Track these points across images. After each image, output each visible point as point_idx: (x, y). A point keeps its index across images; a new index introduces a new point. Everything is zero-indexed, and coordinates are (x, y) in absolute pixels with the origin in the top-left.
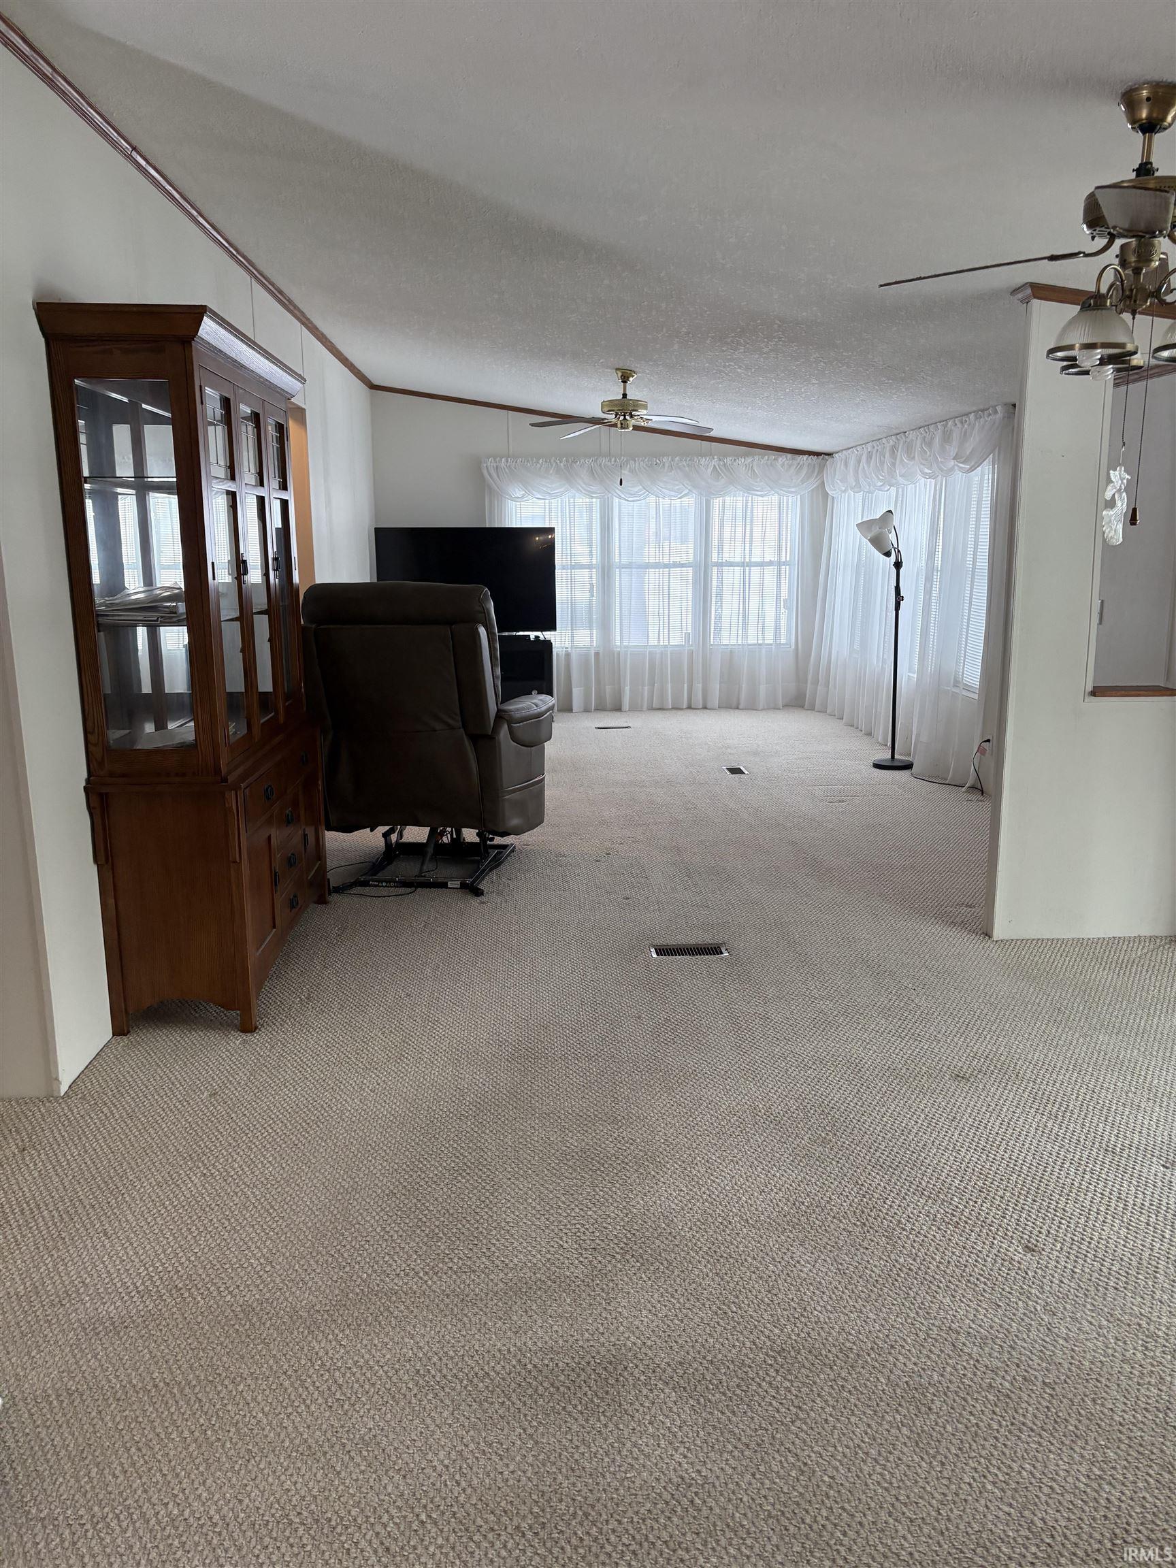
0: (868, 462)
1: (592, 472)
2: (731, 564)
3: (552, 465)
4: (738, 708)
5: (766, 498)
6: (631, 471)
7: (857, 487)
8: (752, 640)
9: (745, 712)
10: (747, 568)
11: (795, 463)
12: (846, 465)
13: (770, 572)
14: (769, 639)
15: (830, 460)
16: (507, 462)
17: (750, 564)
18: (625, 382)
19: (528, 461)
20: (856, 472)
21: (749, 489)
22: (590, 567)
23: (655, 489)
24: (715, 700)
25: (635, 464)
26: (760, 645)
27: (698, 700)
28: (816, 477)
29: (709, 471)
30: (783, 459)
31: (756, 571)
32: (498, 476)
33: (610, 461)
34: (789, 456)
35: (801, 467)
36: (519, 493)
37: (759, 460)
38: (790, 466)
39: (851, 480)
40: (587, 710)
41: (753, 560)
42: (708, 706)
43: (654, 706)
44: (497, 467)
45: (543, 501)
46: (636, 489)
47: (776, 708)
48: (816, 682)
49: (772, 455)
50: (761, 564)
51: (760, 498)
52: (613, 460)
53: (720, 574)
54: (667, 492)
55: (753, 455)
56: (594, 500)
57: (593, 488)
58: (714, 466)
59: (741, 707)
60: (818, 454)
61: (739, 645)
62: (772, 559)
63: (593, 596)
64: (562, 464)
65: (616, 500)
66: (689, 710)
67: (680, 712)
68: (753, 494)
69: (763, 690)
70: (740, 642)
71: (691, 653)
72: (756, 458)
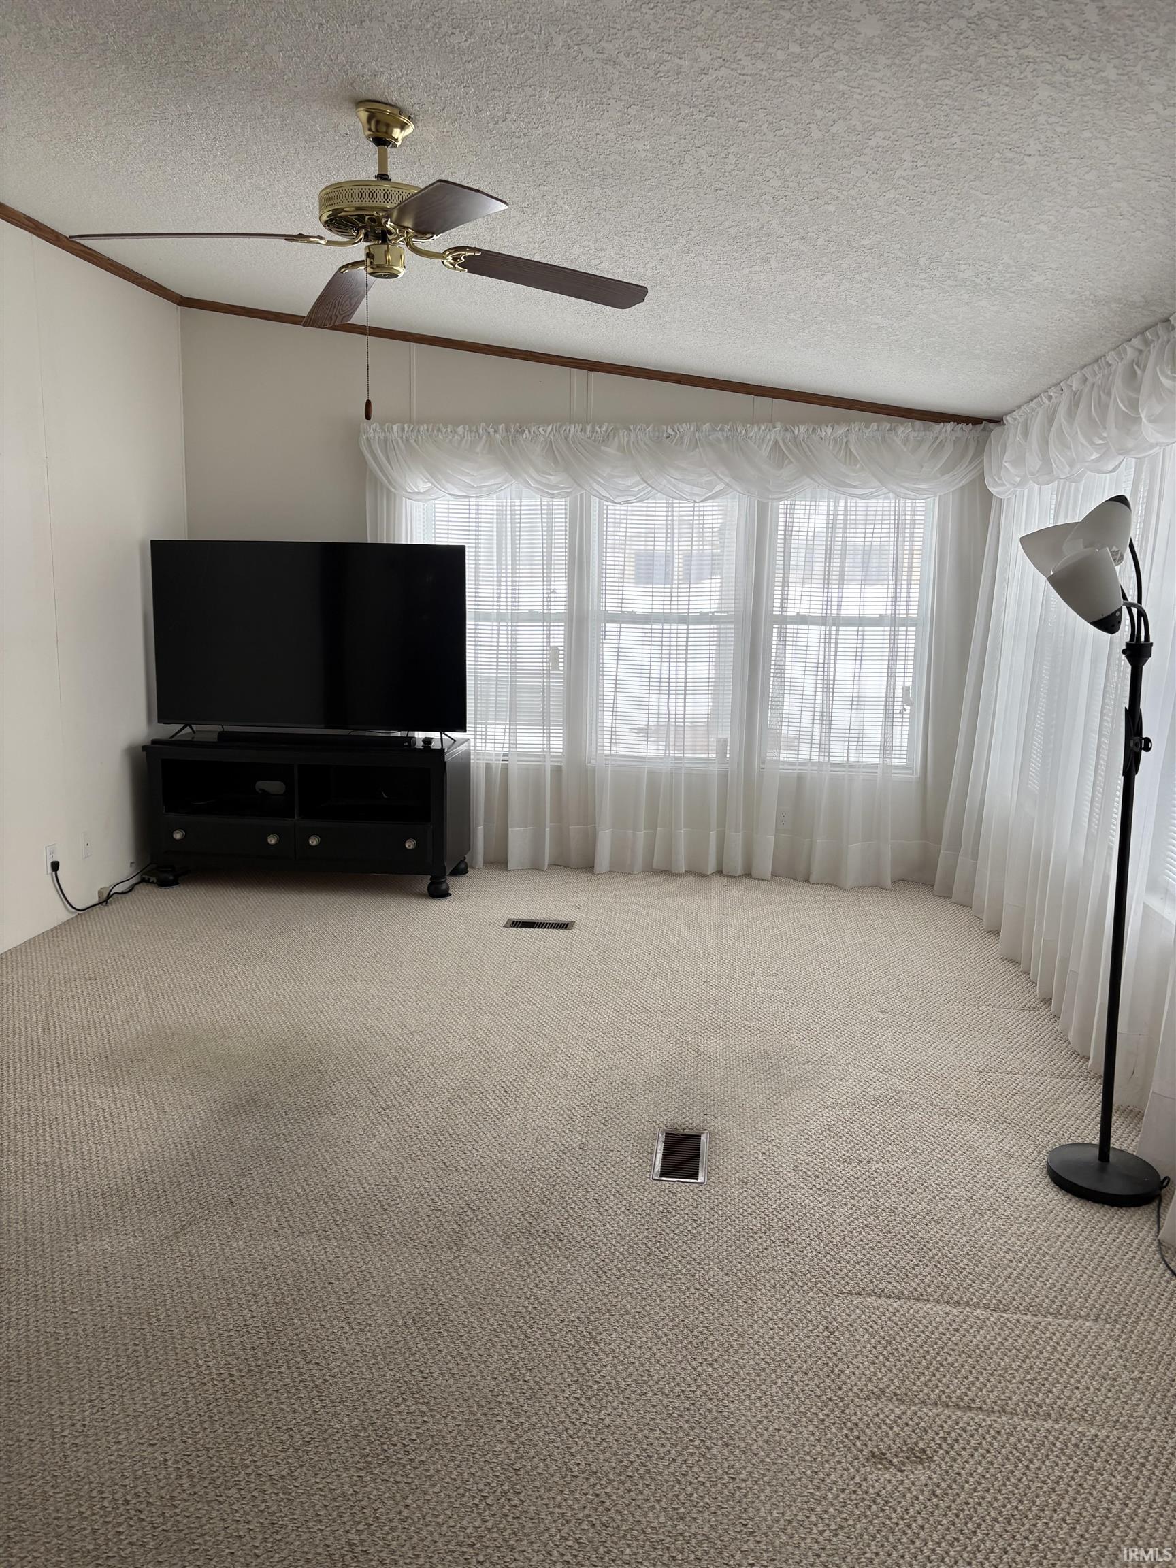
0: (1071, 415)
1: (550, 450)
2: (803, 620)
3: (480, 438)
4: (807, 881)
5: (872, 502)
6: (621, 448)
7: (1047, 470)
8: (837, 757)
9: (819, 888)
10: (834, 628)
11: (930, 436)
12: (1026, 433)
13: (877, 637)
14: (872, 756)
15: (997, 430)
16: (403, 430)
17: (840, 621)
18: (382, 141)
19: (439, 430)
20: (1045, 441)
21: (840, 484)
22: (546, 618)
23: (665, 482)
24: (765, 864)
25: (628, 435)
26: (852, 765)
27: (736, 862)
28: (970, 463)
29: (765, 452)
30: (905, 430)
31: (847, 633)
32: (388, 460)
33: (583, 430)
34: (918, 423)
35: (941, 445)
36: (422, 485)
37: (861, 429)
38: (920, 442)
39: (1034, 461)
40: (535, 867)
41: (844, 613)
42: (754, 875)
43: (655, 866)
44: (386, 440)
45: (465, 501)
46: (629, 482)
47: (878, 886)
48: (956, 845)
49: (886, 423)
50: (860, 622)
51: (861, 503)
52: (589, 428)
53: (783, 635)
54: (687, 488)
55: (849, 421)
56: (557, 502)
57: (553, 479)
58: (776, 441)
59: (813, 878)
60: (974, 421)
61: (813, 764)
62: (883, 612)
63: (556, 667)
64: (498, 436)
65: (595, 502)
66: (717, 878)
67: (699, 883)
68: (847, 494)
69: (855, 853)
70: (815, 758)
71: (724, 777)
72: (855, 427)
